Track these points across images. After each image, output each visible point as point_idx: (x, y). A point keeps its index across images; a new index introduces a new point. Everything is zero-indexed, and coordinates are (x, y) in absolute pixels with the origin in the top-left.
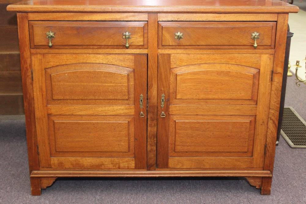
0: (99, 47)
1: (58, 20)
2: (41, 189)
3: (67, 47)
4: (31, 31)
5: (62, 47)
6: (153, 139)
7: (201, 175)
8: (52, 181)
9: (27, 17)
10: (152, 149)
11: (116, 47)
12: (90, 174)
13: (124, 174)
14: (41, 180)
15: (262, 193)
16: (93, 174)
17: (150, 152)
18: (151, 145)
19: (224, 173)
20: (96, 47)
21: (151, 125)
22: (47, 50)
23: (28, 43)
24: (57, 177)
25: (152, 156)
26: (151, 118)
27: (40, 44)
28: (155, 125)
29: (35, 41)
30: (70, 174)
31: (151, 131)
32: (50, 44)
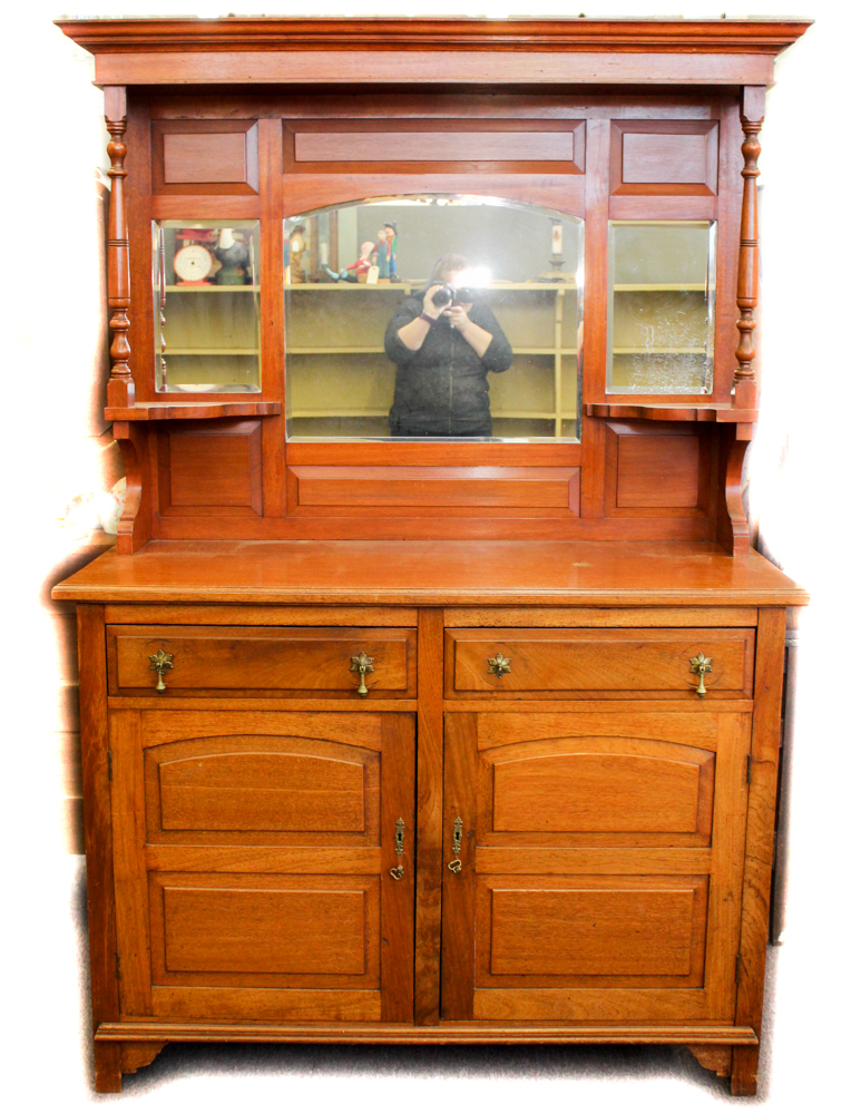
0: (288, 693)
1: (183, 622)
2: (123, 1075)
3: (203, 693)
4: (111, 650)
5: (191, 693)
6: (432, 940)
7: (564, 1040)
8: (152, 1054)
9: (103, 616)
10: (427, 967)
11: (332, 694)
12: (258, 1033)
13: (352, 1035)
14: (122, 1051)
15: (733, 1091)
16: (267, 1034)
17: (424, 974)
18: (426, 956)
19: (626, 1034)
20: (279, 694)
21: (426, 900)
22: (151, 699)
23: (101, 680)
24: (167, 1040)
25: (430, 985)
26: (426, 881)
27: (133, 684)
28: (435, 903)
29: (121, 676)
30: (203, 1033)
31: (425, 918)
32: (161, 686)
